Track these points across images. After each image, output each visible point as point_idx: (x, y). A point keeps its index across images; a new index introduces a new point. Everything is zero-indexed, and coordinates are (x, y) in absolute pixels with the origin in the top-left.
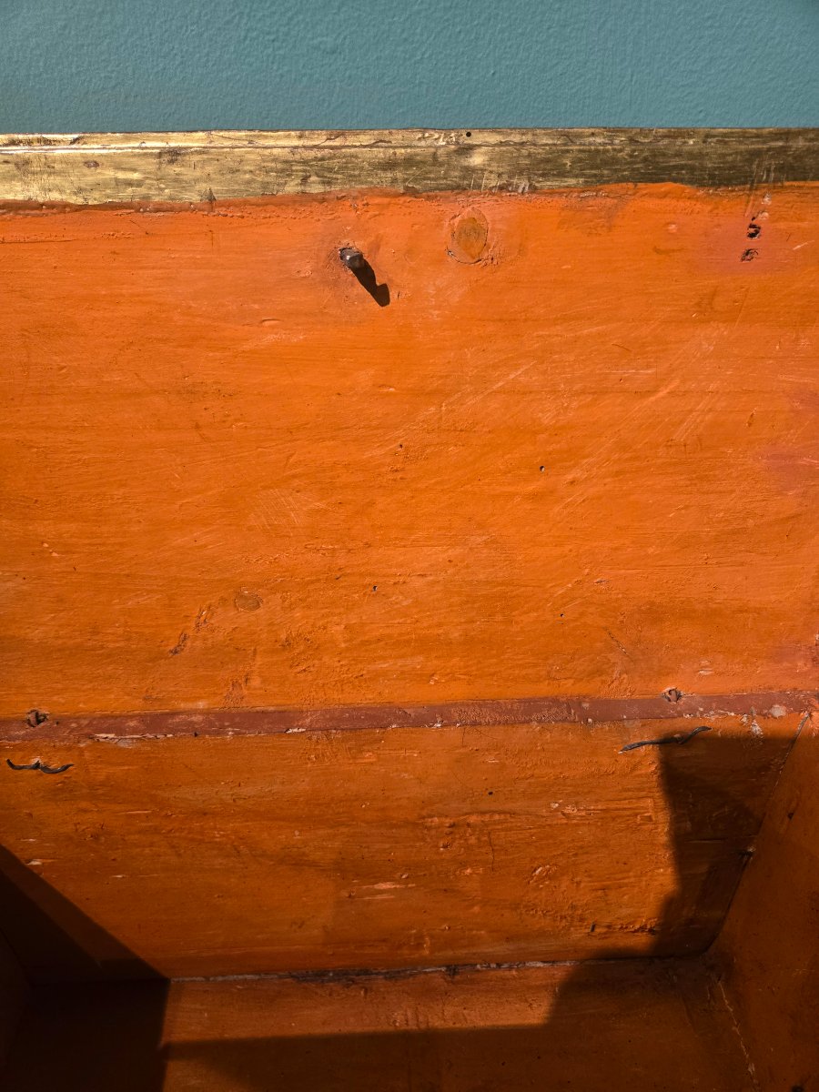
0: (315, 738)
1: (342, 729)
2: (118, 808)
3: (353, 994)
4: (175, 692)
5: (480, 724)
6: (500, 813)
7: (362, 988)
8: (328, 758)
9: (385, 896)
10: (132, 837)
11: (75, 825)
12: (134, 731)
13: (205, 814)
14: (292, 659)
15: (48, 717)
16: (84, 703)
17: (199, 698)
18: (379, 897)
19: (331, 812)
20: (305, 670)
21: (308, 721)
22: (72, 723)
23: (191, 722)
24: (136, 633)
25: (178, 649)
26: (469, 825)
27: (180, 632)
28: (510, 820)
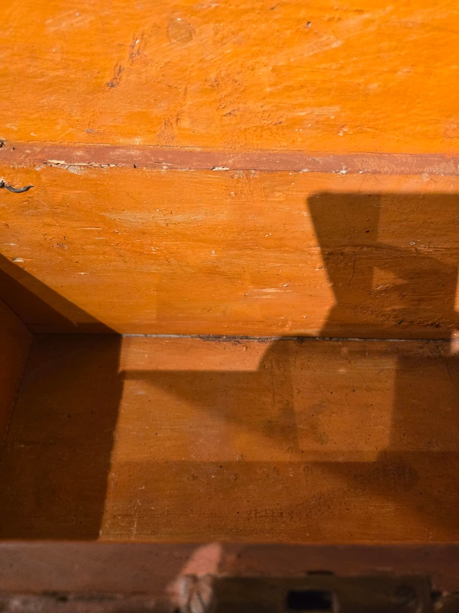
0: (236, 176)
1: (261, 170)
2: (75, 224)
3: (239, 349)
4: (114, 127)
5: (380, 173)
6: (368, 246)
7: (245, 346)
8: (245, 194)
9: (269, 297)
10: (88, 247)
11: (44, 235)
12: (82, 159)
13: (144, 233)
14: (220, 101)
15: (5, 143)
16: (35, 132)
17: (135, 134)
18: (264, 297)
19: (241, 238)
20: (230, 114)
21: (231, 161)
22: (26, 149)
23: (130, 156)
24: (74, 61)
25: (114, 82)
26: (342, 254)
27: (115, 63)
28: (374, 252)
